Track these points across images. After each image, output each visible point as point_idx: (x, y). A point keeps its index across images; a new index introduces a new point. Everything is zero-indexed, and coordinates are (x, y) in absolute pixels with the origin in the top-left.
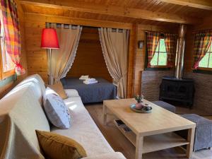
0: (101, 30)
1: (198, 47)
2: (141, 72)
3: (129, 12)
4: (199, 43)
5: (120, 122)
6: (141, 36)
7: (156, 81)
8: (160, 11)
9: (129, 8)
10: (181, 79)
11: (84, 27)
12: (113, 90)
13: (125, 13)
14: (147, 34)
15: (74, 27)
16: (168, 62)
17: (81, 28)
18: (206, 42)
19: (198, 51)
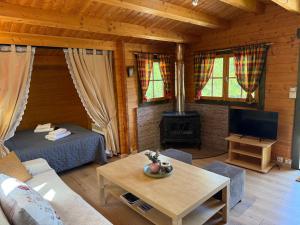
0: (68, 53)
1: (199, 72)
2: (135, 110)
3: (114, 28)
4: (200, 67)
5: (131, 197)
6: (129, 60)
7: (154, 119)
8: (155, 27)
9: (115, 21)
10: (184, 114)
11: (37, 47)
12: (100, 143)
13: (109, 30)
14: (136, 56)
15: (20, 49)
16: (166, 92)
17: (34, 50)
18: (207, 66)
19: (199, 76)
